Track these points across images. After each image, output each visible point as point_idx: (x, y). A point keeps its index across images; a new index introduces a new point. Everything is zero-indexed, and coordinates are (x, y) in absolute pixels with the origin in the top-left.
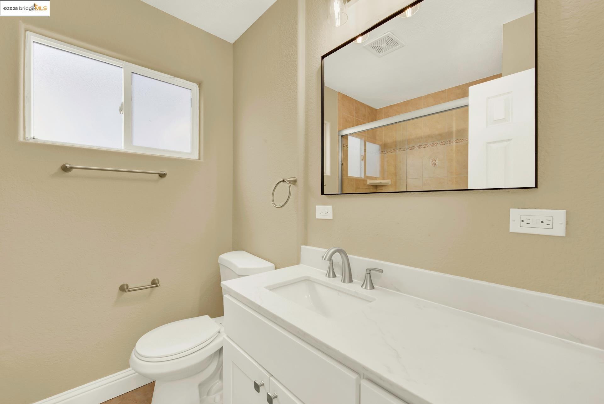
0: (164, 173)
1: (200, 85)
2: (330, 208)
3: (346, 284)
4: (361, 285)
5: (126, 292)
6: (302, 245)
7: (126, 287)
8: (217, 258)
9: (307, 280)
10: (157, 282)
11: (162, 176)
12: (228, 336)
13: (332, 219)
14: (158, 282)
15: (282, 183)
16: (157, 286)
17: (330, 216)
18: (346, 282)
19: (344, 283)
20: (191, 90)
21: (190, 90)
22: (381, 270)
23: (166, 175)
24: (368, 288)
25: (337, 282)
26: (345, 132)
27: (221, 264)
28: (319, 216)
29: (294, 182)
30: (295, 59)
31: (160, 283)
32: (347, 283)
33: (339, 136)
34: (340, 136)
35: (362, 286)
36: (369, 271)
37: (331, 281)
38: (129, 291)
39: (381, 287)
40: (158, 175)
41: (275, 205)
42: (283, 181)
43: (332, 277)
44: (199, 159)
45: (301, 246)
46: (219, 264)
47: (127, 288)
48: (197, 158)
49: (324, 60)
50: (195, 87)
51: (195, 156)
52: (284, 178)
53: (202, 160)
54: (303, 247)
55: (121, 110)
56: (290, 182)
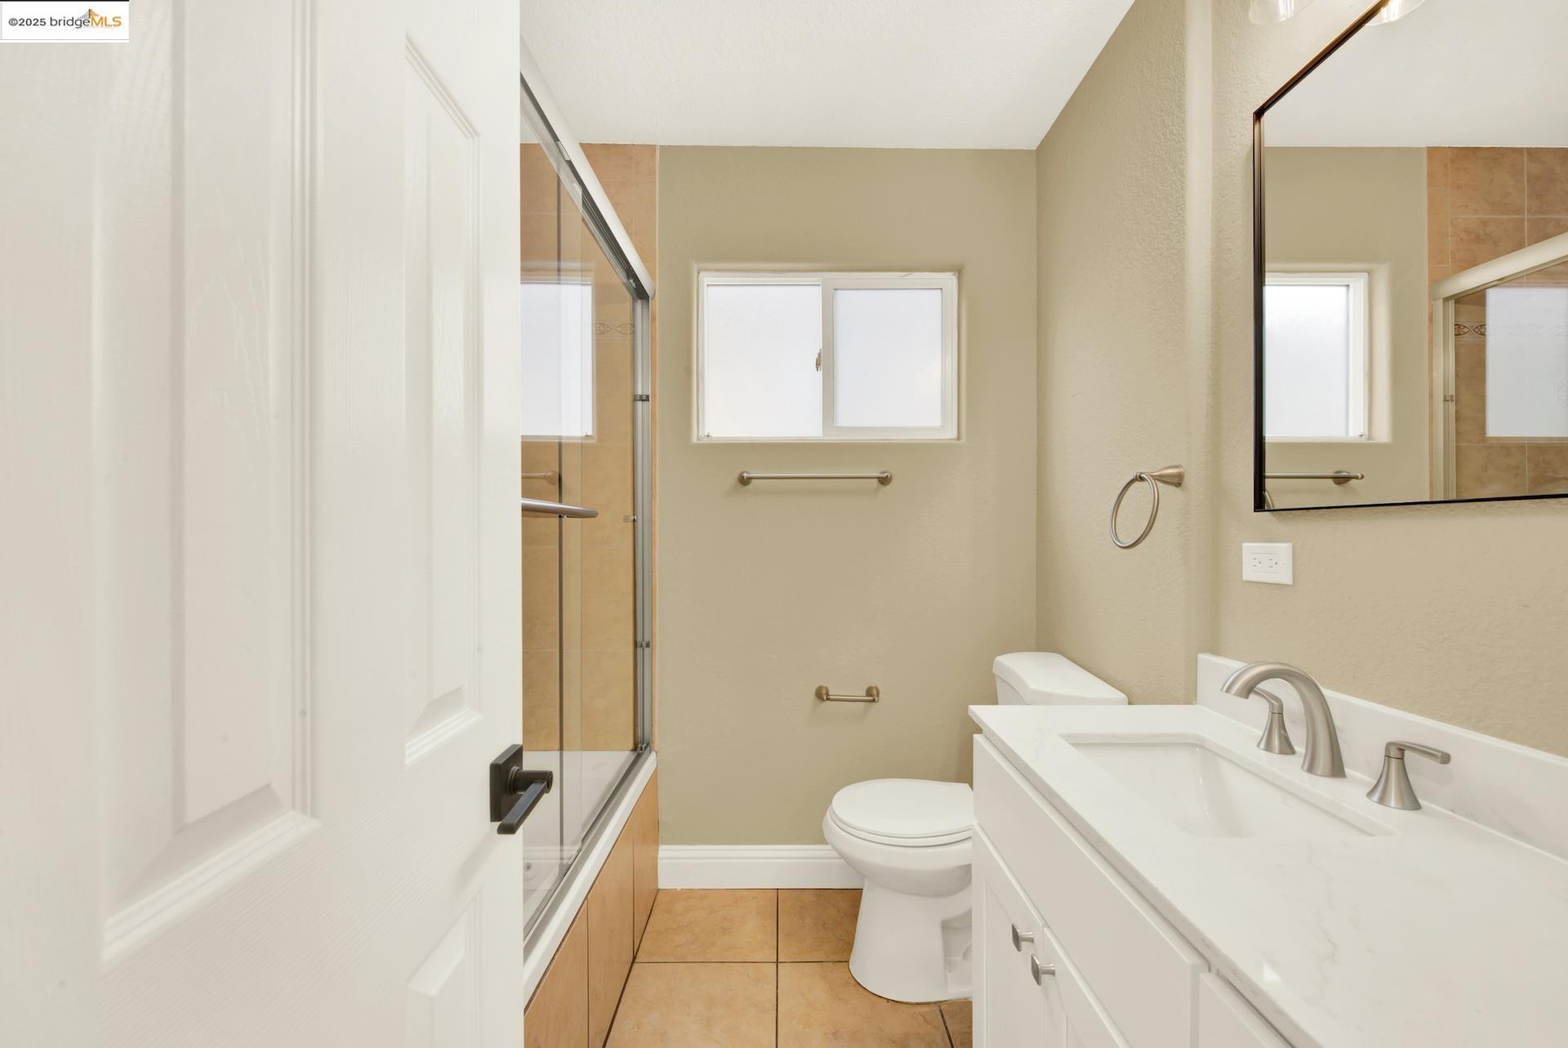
0: (886, 474)
1: (959, 271)
2: (1283, 550)
3: (1317, 777)
4: (1369, 790)
5: (823, 700)
6: (1203, 651)
7: (824, 692)
8: (990, 662)
9: (1195, 745)
10: (875, 692)
11: (884, 481)
12: (979, 824)
13: (1291, 583)
14: (878, 695)
15: (1137, 484)
16: (874, 701)
17: (1284, 576)
18: (1320, 772)
19: (1310, 775)
20: (941, 289)
21: (940, 291)
22: (1440, 754)
23: (891, 477)
24: (1393, 804)
25: (1291, 769)
26: (1469, 281)
27: (998, 676)
28: (1250, 572)
29: (1177, 481)
30: (1180, 142)
31: (881, 695)
32: (1322, 776)
33: (1433, 297)
34: (1440, 302)
35: (1370, 794)
36: (1398, 752)
37: (1275, 763)
38: (828, 699)
39: (1453, 811)
40: (876, 480)
41: (1119, 541)
42: (1142, 479)
43: (1277, 751)
44: (959, 438)
45: (1201, 656)
46: (993, 677)
47: (827, 694)
48: (955, 436)
49: (1262, 120)
50: (949, 280)
51: (950, 433)
52: (1142, 471)
53: (963, 441)
54: (1203, 658)
55: (818, 365)
56: (1162, 479)
